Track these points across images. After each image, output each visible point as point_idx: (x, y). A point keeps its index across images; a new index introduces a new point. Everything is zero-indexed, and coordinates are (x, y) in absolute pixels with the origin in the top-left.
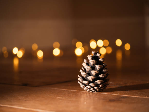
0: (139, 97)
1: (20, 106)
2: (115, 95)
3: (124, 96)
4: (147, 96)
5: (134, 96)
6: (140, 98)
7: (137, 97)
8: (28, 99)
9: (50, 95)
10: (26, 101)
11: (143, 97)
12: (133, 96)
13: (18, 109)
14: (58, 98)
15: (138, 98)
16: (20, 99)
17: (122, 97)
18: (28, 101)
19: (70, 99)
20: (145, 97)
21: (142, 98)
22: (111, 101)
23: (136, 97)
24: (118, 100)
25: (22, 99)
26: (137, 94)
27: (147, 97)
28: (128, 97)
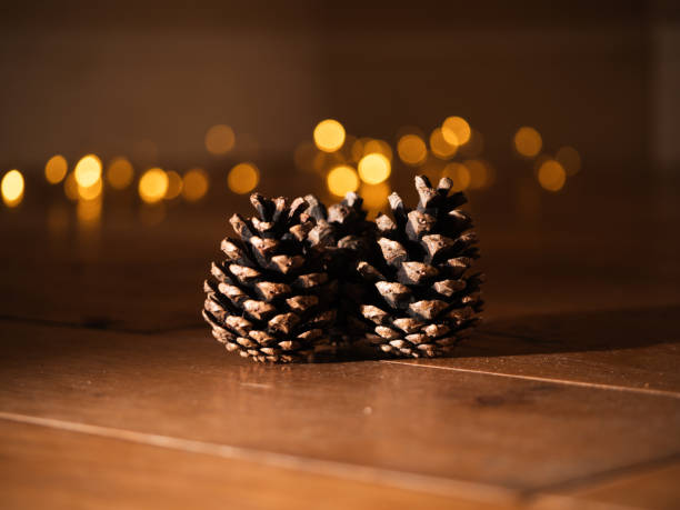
0: (615, 388)
1: (73, 417)
2: (506, 378)
3: (543, 382)
4: (647, 385)
5: (589, 385)
6: (616, 392)
7: (604, 386)
8: (111, 389)
9: (209, 372)
10: (97, 395)
11: (630, 389)
12: (584, 384)
13: (63, 431)
14: (244, 384)
15: (608, 390)
16: (74, 386)
17: (535, 389)
18: (108, 398)
19: (298, 393)
20: (642, 386)
21: (624, 392)
22: (484, 402)
23: (597, 386)
24: (517, 399)
25: (83, 387)
26: (604, 376)
27: (651, 387)
28: (561, 388)
